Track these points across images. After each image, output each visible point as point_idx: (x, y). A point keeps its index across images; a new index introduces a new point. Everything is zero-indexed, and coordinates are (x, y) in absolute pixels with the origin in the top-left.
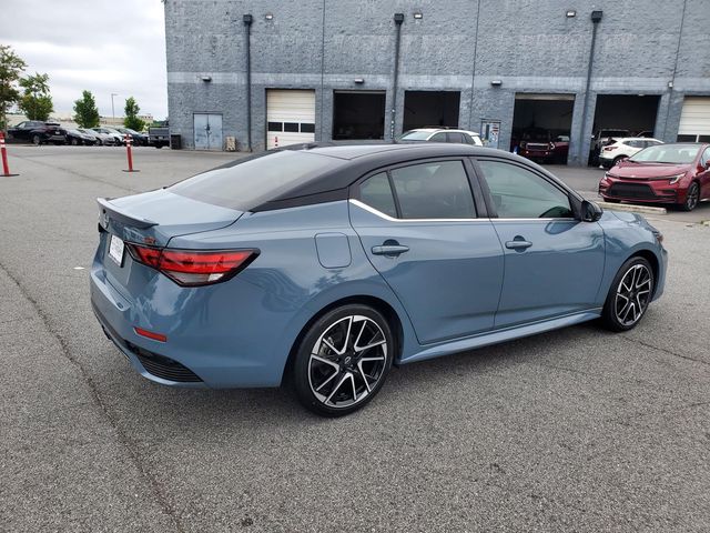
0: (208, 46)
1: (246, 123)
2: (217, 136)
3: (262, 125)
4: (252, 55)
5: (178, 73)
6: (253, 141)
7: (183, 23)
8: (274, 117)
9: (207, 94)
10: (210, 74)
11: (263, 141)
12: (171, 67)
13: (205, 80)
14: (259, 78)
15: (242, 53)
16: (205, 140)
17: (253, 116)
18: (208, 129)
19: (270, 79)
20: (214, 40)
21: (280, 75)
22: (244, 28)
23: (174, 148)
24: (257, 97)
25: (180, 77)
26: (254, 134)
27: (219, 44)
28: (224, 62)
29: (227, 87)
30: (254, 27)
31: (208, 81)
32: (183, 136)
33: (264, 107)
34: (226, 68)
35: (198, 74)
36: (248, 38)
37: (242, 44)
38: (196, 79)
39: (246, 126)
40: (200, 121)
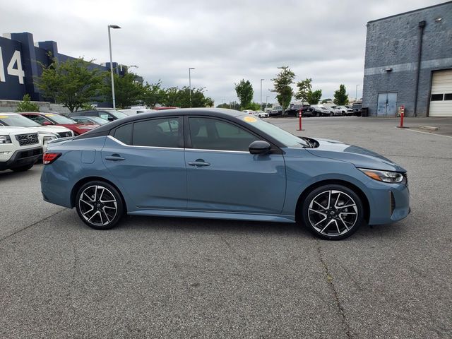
0: (392, 47)
1: (414, 97)
2: (393, 107)
3: (426, 97)
4: (423, 48)
5: (371, 69)
6: (418, 108)
7: (377, 36)
8: (437, 90)
9: (388, 80)
10: (391, 67)
11: (426, 108)
12: (367, 66)
13: (388, 71)
14: (427, 64)
15: (417, 48)
16: (384, 110)
17: (419, 92)
18: (387, 102)
19: (436, 63)
20: (397, 43)
21: (444, 59)
22: (419, 31)
23: (364, 116)
24: (424, 78)
25: (372, 71)
26: (419, 103)
27: (400, 45)
28: (402, 57)
29: (403, 74)
30: (427, 29)
31: (390, 71)
32: (370, 108)
33: (429, 84)
34: (403, 61)
35: (383, 67)
36: (422, 37)
37: (416, 42)
38: (382, 70)
39: (414, 99)
40: (382, 98)
